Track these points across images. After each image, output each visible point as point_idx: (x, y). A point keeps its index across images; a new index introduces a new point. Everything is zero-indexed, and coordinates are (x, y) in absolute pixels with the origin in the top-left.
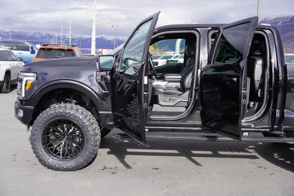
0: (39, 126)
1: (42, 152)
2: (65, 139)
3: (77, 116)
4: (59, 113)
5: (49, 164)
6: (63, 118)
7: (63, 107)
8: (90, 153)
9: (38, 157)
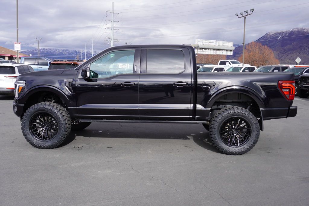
0: (27, 117)
1: (29, 135)
2: (46, 126)
3: (52, 110)
4: (40, 108)
5: (34, 143)
6: (43, 111)
7: (43, 104)
8: (61, 136)
9: (26, 138)
